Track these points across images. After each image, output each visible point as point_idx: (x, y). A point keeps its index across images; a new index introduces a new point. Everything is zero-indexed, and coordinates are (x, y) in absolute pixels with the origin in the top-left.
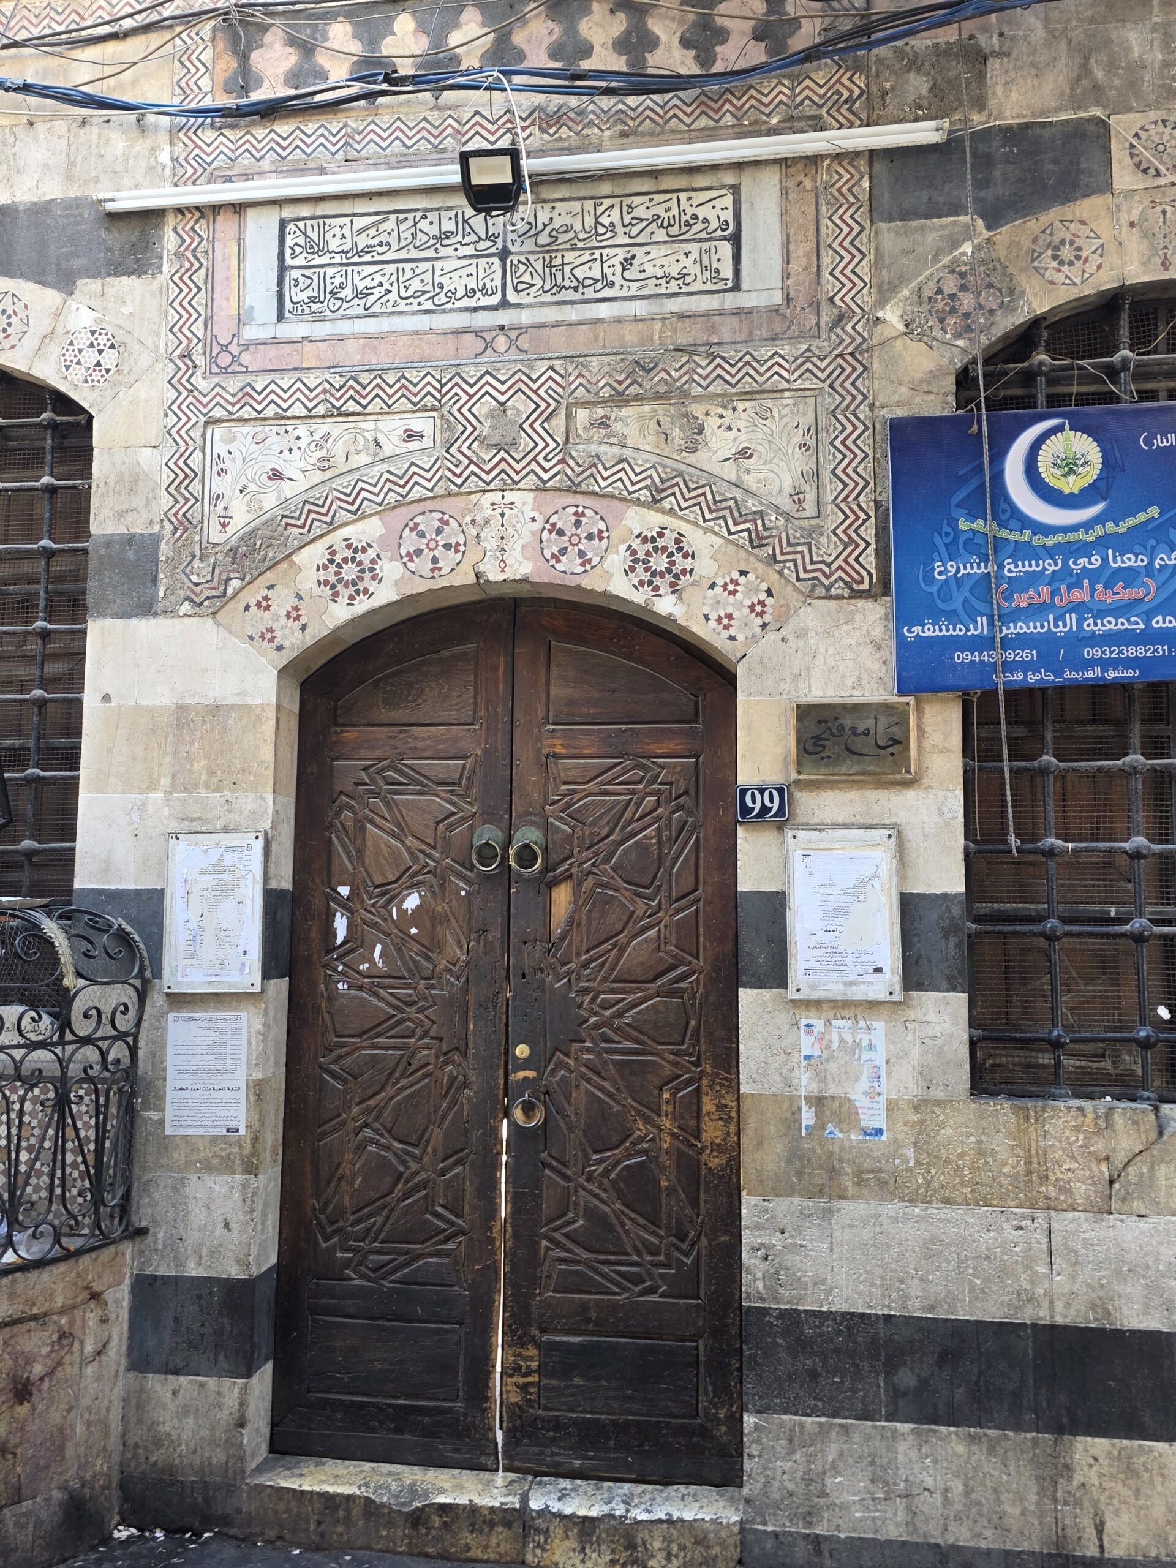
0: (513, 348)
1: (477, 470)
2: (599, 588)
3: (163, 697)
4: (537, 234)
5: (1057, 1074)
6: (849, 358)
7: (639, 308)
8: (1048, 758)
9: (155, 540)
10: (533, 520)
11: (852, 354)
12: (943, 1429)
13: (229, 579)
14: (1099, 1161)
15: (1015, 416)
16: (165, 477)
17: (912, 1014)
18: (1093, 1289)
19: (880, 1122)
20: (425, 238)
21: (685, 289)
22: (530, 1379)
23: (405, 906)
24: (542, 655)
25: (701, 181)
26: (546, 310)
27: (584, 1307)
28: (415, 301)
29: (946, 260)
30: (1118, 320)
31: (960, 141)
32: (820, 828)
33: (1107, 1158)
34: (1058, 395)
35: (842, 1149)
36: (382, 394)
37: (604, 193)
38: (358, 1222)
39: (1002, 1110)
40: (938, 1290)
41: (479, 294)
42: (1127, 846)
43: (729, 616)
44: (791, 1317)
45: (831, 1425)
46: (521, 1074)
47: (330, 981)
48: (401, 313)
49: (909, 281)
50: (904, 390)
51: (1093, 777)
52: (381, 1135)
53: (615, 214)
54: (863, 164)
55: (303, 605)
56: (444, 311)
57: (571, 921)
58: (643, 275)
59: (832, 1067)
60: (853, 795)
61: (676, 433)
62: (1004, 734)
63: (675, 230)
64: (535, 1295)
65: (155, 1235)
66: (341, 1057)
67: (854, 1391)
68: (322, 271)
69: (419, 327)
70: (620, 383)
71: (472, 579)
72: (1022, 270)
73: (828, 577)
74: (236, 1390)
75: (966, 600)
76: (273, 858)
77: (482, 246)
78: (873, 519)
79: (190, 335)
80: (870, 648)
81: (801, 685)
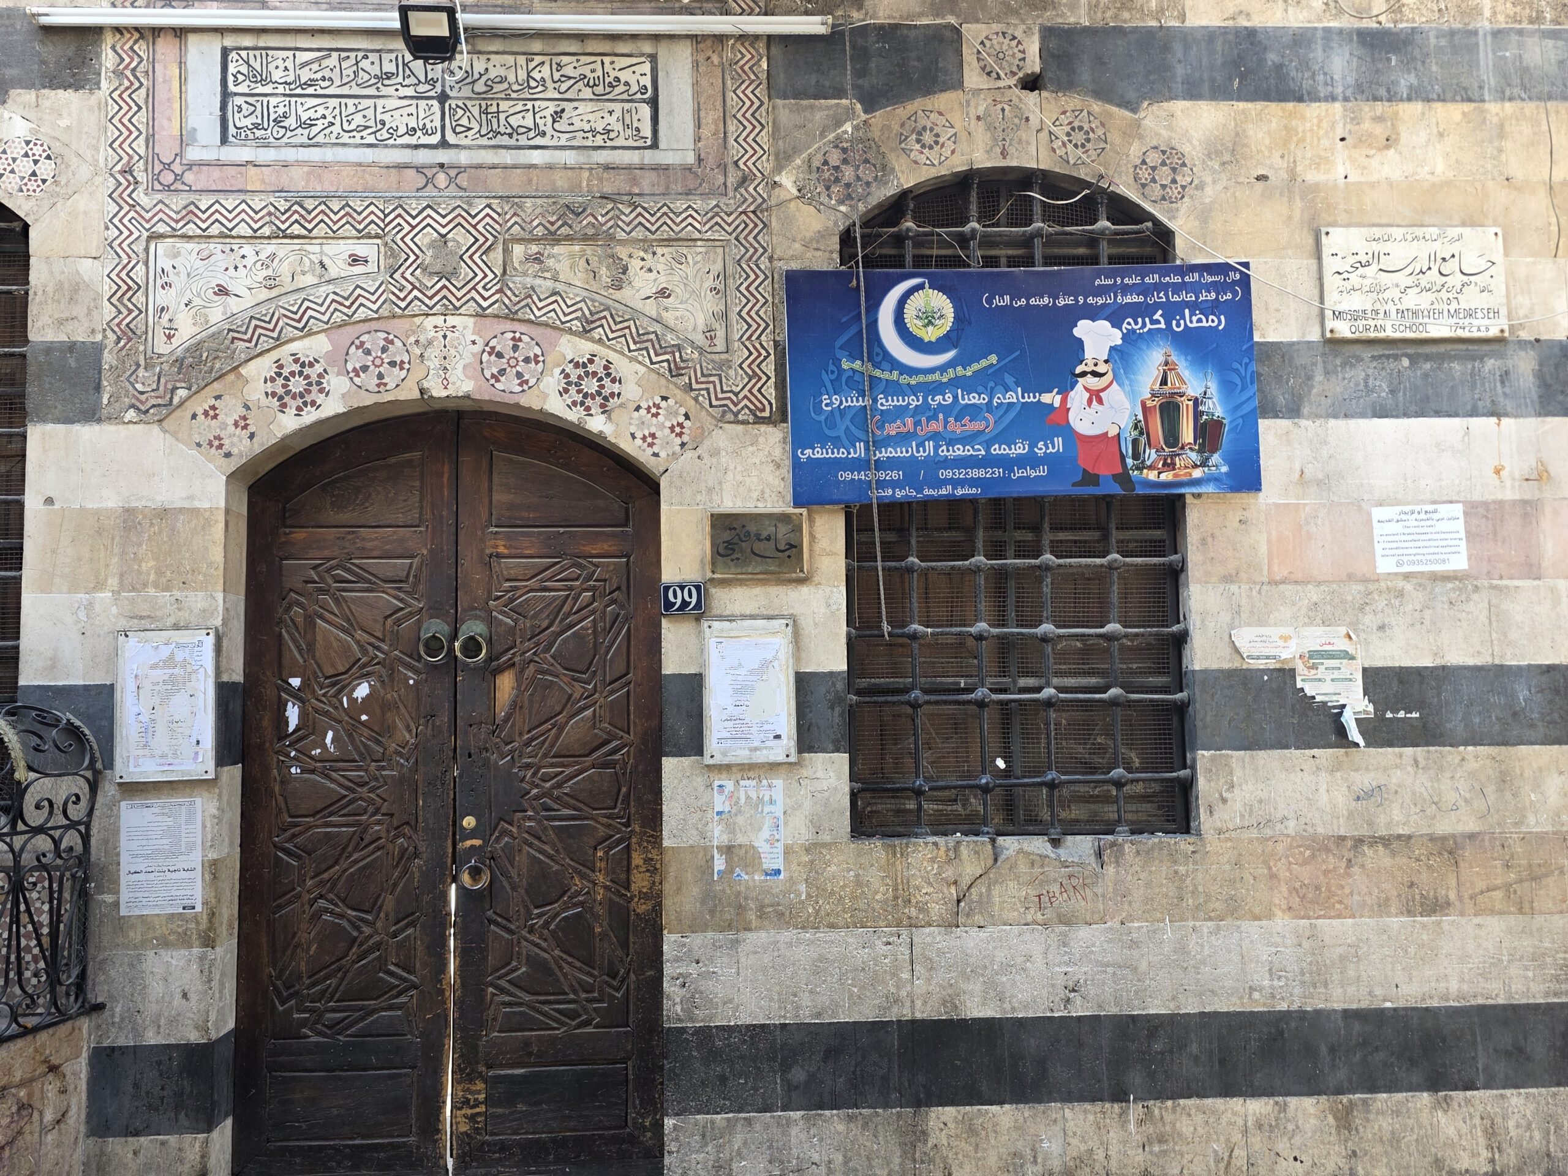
0: (453, 185)
1: (420, 295)
2: (536, 406)
3: (111, 500)
4: (474, 82)
5: (919, 817)
6: (752, 216)
7: (570, 157)
8: (913, 559)
9: (98, 349)
10: (474, 342)
11: (754, 212)
12: (827, 1113)
13: (174, 389)
14: (949, 885)
15: (887, 274)
16: (107, 288)
17: (805, 772)
18: (944, 988)
19: (779, 864)
20: (367, 77)
21: (609, 143)
22: (478, 1110)
23: (355, 695)
24: (485, 464)
25: (622, 48)
26: (483, 152)
27: (527, 1043)
28: (358, 135)
29: (831, 136)
30: (969, 195)
31: (842, 34)
32: (731, 619)
33: (955, 883)
34: (922, 256)
35: (747, 888)
36: (326, 219)
37: (535, 50)
38: (314, 985)
39: (876, 848)
40: (824, 1000)
41: (419, 133)
42: (972, 630)
43: (653, 436)
44: (705, 1034)
45: (737, 1119)
46: (468, 843)
47: (283, 767)
48: (344, 145)
49: (800, 152)
50: (797, 246)
51: (950, 573)
52: (336, 905)
53: (546, 71)
54: (761, 46)
55: (251, 415)
56: (386, 146)
57: (514, 705)
58: (572, 128)
59: (740, 820)
60: (758, 590)
61: (603, 271)
62: (877, 540)
63: (599, 90)
64: (481, 1036)
65: (112, 1010)
66: (294, 836)
67: (756, 1089)
68: (265, 100)
69: (362, 160)
70: (552, 224)
71: (416, 394)
72: (892, 150)
73: (736, 405)
74: (197, 1145)
75: (847, 428)
76: (224, 653)
77: (422, 88)
78: (772, 357)
79: (131, 152)
80: (771, 466)
81: (715, 497)
